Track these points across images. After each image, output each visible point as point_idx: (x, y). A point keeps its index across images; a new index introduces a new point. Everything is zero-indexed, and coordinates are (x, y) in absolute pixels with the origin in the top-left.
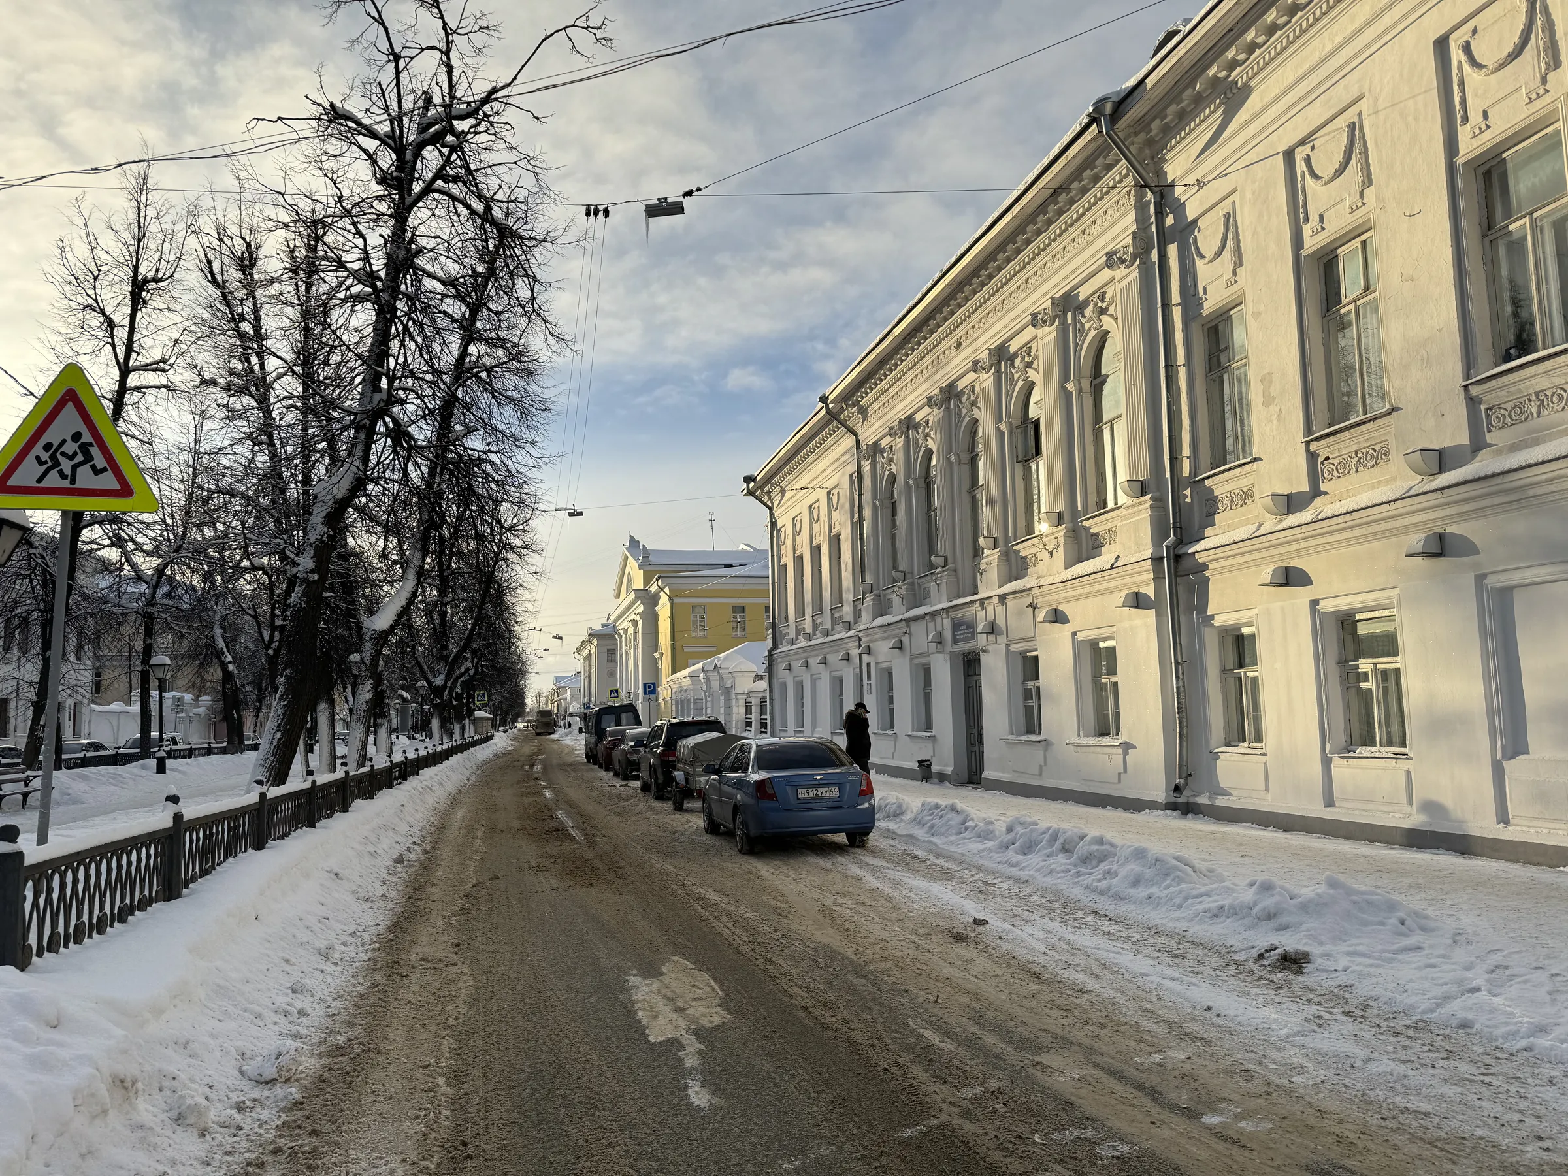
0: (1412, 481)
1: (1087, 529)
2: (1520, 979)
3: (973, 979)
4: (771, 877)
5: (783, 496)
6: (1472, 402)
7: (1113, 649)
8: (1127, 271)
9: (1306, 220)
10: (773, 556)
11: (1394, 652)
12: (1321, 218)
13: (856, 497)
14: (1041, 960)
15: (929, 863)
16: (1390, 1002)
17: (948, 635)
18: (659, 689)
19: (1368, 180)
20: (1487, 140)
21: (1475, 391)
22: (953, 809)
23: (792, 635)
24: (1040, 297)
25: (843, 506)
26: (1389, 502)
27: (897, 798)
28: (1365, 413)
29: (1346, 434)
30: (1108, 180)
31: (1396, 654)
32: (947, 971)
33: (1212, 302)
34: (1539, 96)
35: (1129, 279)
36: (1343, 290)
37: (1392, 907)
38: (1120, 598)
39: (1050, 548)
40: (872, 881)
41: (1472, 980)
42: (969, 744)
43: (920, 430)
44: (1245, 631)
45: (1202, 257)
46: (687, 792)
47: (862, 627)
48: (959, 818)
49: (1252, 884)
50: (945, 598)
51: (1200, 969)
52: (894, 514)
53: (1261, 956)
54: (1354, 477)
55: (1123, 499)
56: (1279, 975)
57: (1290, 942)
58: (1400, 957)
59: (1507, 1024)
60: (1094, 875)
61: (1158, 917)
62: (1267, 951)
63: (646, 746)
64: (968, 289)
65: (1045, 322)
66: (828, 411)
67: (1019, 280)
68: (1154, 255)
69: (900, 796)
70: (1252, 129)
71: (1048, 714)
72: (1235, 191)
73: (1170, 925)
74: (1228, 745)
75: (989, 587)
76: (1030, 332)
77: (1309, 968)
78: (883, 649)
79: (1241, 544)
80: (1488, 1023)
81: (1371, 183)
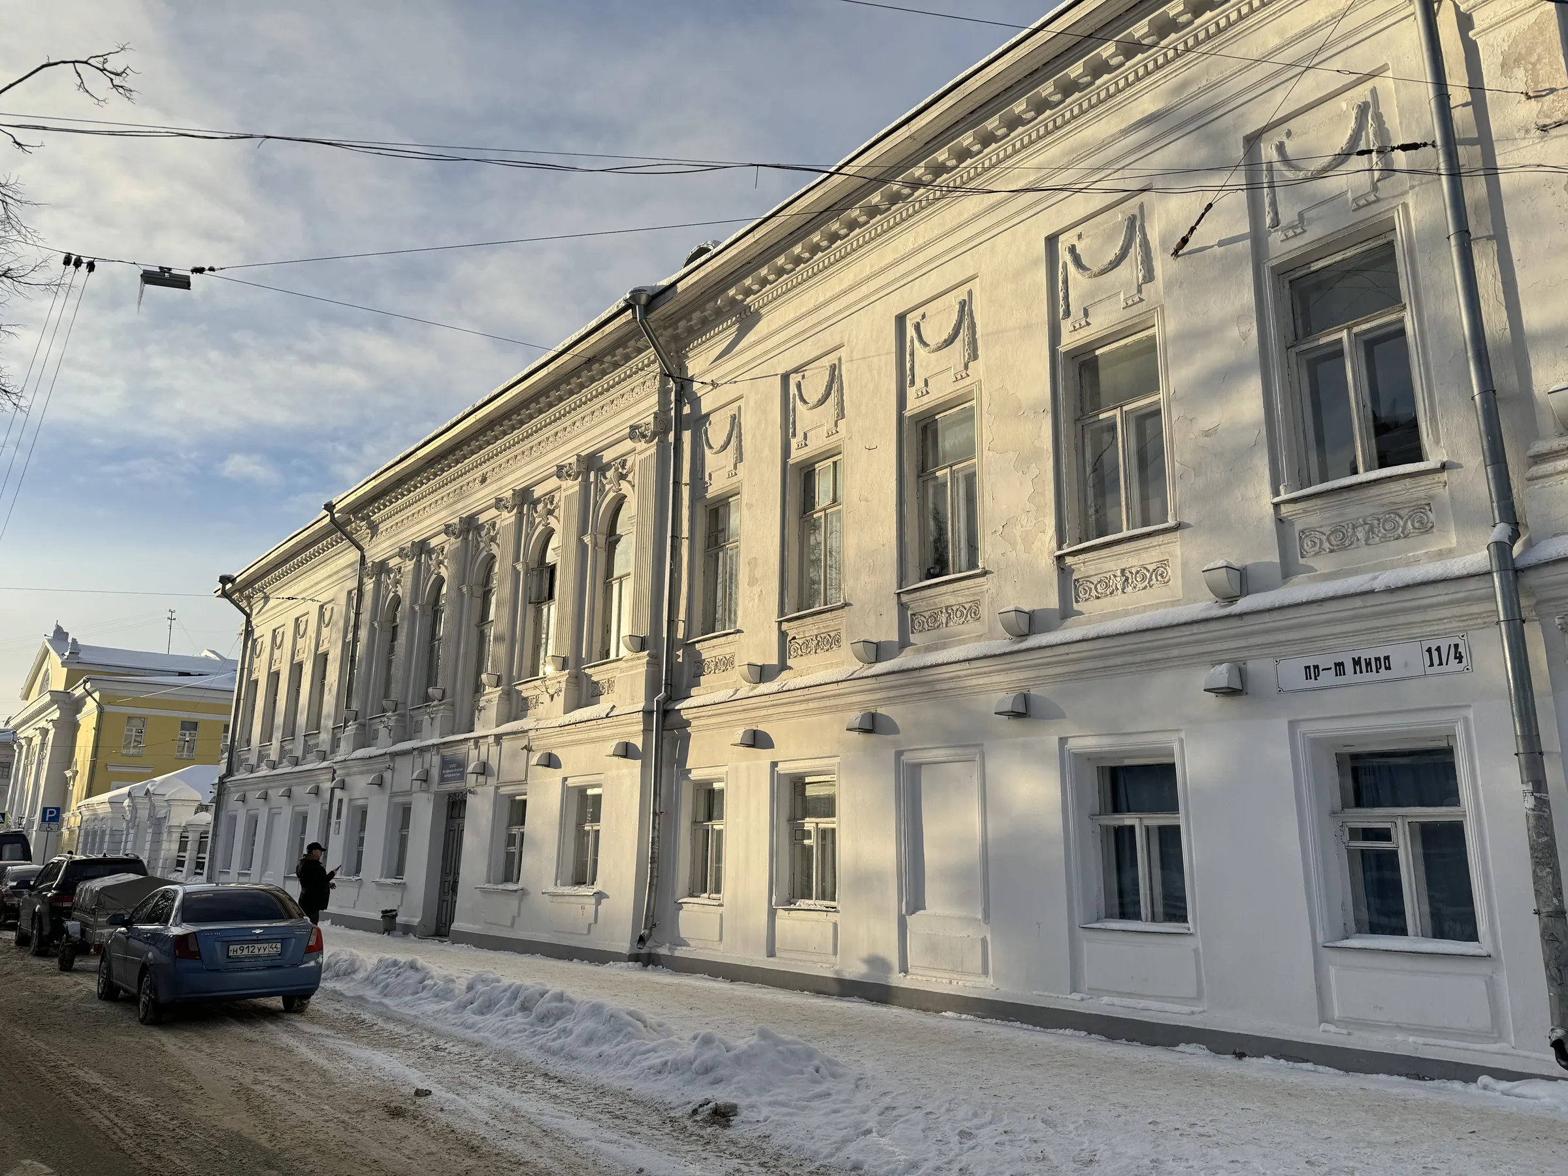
0: (854, 666)
1: (589, 677)
2: (903, 1119)
3: (404, 1159)
4: (178, 1053)
5: (265, 603)
6: (902, 607)
7: (600, 796)
8: (646, 446)
9: (794, 435)
10: (242, 669)
11: (831, 813)
12: (805, 434)
13: (353, 615)
14: (482, 1131)
15: (376, 1028)
16: (801, 1148)
17: (435, 773)
18: (65, 815)
19: (841, 414)
20: (926, 402)
21: (905, 598)
22: (413, 966)
23: (253, 760)
24: (568, 451)
25: (336, 623)
26: (838, 682)
27: (351, 954)
28: (826, 604)
29: (809, 620)
30: (637, 361)
31: (833, 815)
32: (377, 1152)
33: (714, 489)
34: (962, 378)
35: (648, 453)
36: (817, 499)
37: (810, 1055)
38: (611, 746)
39: (552, 691)
40: (304, 1051)
41: (866, 1122)
42: (442, 892)
43: (434, 557)
44: (716, 786)
45: (711, 447)
46: (82, 947)
47: (339, 758)
48: (418, 976)
49: (695, 1038)
50: (437, 732)
51: (639, 1129)
52: (394, 638)
53: (695, 1112)
54: (813, 656)
55: (624, 652)
56: (709, 1130)
57: (722, 1096)
58: (812, 1104)
59: (888, 1163)
60: (549, 1036)
61: (608, 1077)
62: (701, 1106)
63: (32, 888)
64: (498, 429)
65: (569, 476)
66: (333, 520)
67: (548, 432)
68: (671, 437)
69: (354, 951)
70: (759, 349)
71: (528, 861)
72: (741, 397)
73: (617, 1084)
74: (691, 895)
75: (486, 725)
76: (553, 482)
77: (735, 1120)
78: (360, 784)
79: (720, 706)
80: (875, 1163)
81: (843, 417)
